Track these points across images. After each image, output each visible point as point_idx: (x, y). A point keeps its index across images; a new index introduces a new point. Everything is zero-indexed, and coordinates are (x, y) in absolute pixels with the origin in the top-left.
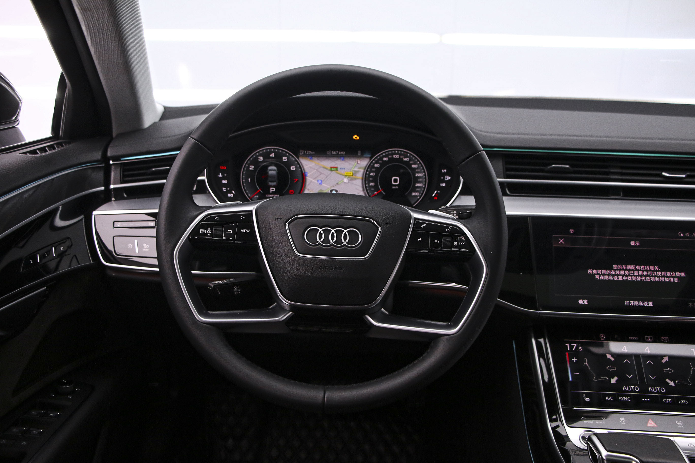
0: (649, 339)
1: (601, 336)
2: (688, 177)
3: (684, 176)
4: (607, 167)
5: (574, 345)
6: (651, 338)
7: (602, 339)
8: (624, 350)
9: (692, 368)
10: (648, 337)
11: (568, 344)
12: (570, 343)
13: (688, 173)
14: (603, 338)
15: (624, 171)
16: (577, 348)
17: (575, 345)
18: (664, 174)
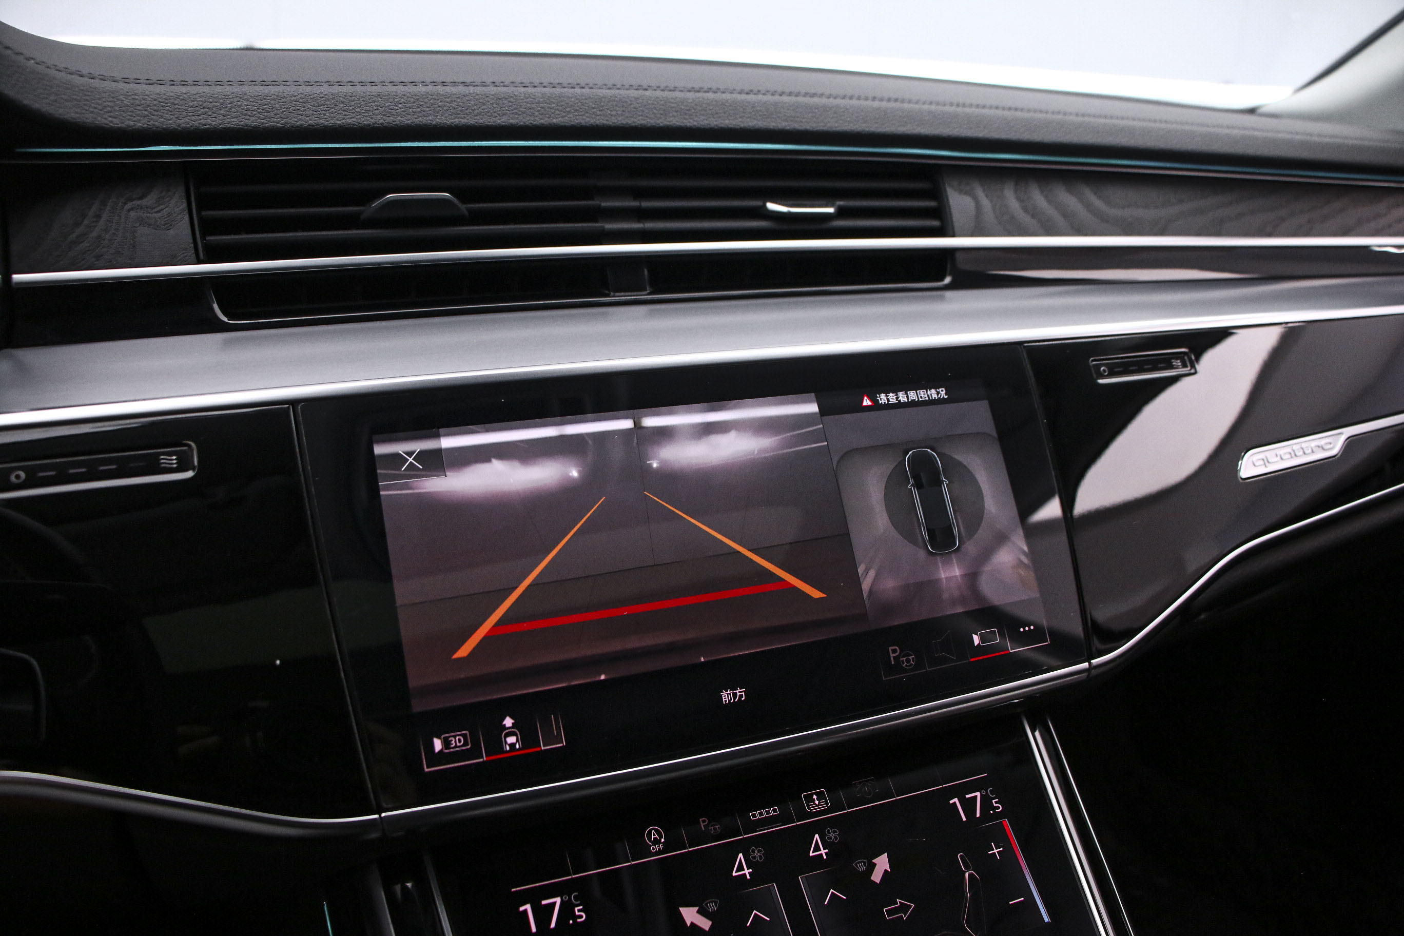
0: (817, 802)
1: (650, 833)
2: (842, 213)
3: (831, 210)
4: (588, 193)
5: (555, 903)
6: (820, 796)
7: (656, 848)
8: (742, 872)
9: (967, 874)
10: (812, 794)
11: (528, 907)
12: (534, 897)
13: (841, 203)
14: (657, 842)
15: (646, 204)
16: (566, 909)
17: (558, 900)
18: (772, 206)
